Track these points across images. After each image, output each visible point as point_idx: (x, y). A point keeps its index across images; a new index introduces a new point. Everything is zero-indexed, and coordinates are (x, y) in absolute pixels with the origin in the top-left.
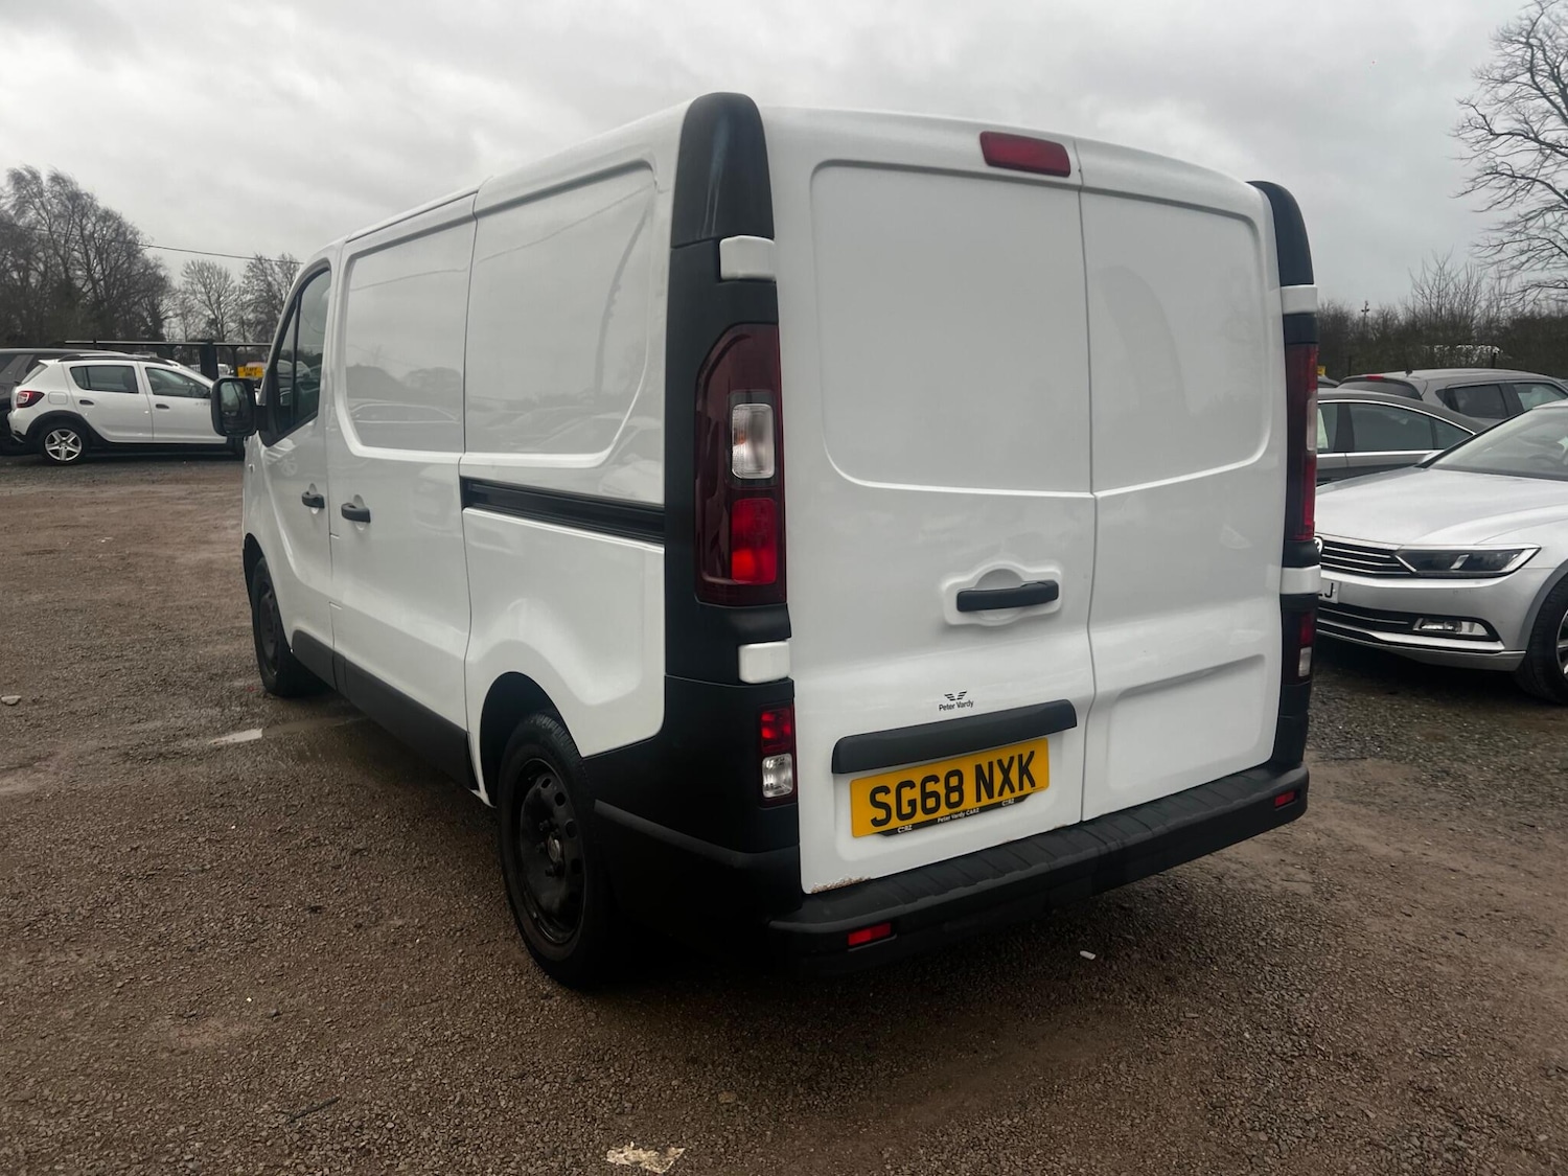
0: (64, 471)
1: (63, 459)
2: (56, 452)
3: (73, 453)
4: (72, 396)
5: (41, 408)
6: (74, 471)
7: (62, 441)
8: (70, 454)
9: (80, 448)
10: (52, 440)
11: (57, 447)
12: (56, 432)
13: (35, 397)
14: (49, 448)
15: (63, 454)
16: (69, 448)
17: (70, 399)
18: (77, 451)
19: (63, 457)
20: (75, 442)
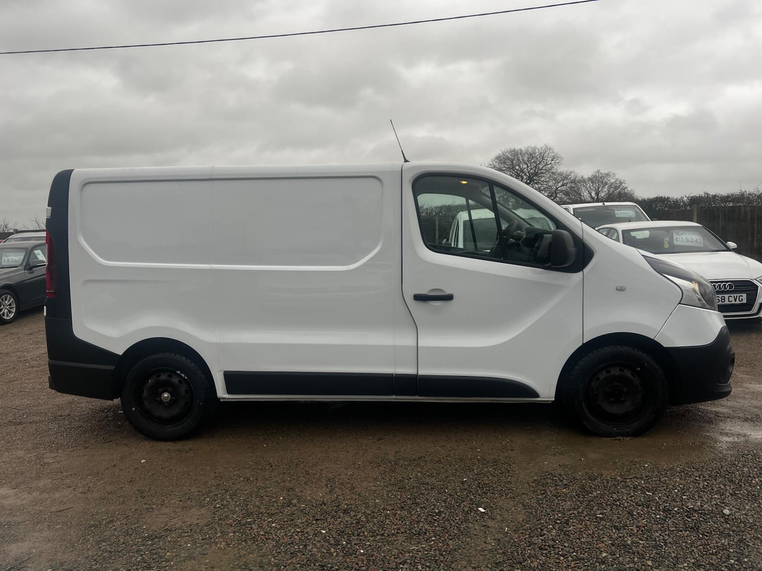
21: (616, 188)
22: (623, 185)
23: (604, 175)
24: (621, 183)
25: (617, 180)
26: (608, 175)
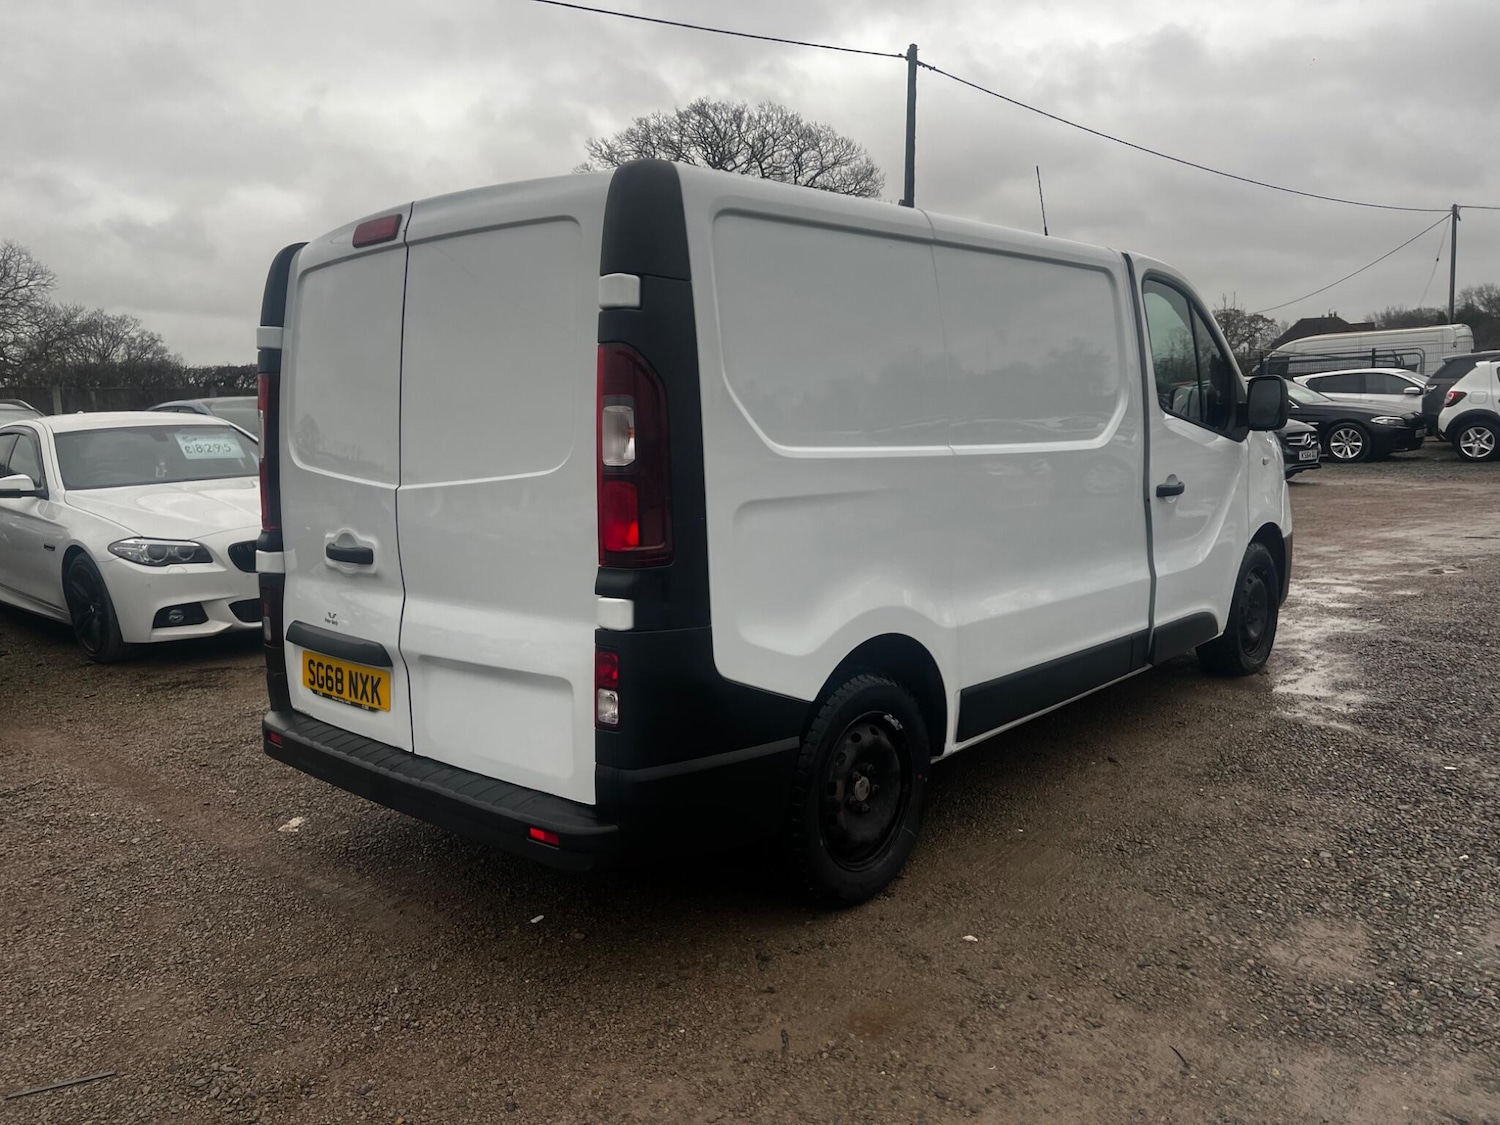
0: (1473, 466)
1: (1474, 456)
2: (1470, 449)
3: (1485, 450)
4: (1492, 396)
5: (1462, 407)
6: (1483, 466)
7: (1476, 439)
8: (1483, 451)
9: (1493, 446)
10: (1467, 438)
11: (1471, 445)
12: (1472, 429)
13: (1459, 396)
14: (1464, 445)
15: (1476, 451)
16: (1482, 446)
17: (1489, 398)
18: (1489, 448)
19: (1475, 454)
20: (1489, 440)
21: (144, 349)
22: (159, 344)
23: (114, 322)
24: (154, 341)
25: (144, 333)
26: (122, 321)
